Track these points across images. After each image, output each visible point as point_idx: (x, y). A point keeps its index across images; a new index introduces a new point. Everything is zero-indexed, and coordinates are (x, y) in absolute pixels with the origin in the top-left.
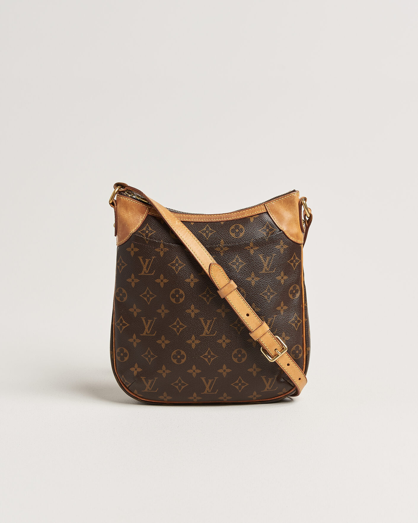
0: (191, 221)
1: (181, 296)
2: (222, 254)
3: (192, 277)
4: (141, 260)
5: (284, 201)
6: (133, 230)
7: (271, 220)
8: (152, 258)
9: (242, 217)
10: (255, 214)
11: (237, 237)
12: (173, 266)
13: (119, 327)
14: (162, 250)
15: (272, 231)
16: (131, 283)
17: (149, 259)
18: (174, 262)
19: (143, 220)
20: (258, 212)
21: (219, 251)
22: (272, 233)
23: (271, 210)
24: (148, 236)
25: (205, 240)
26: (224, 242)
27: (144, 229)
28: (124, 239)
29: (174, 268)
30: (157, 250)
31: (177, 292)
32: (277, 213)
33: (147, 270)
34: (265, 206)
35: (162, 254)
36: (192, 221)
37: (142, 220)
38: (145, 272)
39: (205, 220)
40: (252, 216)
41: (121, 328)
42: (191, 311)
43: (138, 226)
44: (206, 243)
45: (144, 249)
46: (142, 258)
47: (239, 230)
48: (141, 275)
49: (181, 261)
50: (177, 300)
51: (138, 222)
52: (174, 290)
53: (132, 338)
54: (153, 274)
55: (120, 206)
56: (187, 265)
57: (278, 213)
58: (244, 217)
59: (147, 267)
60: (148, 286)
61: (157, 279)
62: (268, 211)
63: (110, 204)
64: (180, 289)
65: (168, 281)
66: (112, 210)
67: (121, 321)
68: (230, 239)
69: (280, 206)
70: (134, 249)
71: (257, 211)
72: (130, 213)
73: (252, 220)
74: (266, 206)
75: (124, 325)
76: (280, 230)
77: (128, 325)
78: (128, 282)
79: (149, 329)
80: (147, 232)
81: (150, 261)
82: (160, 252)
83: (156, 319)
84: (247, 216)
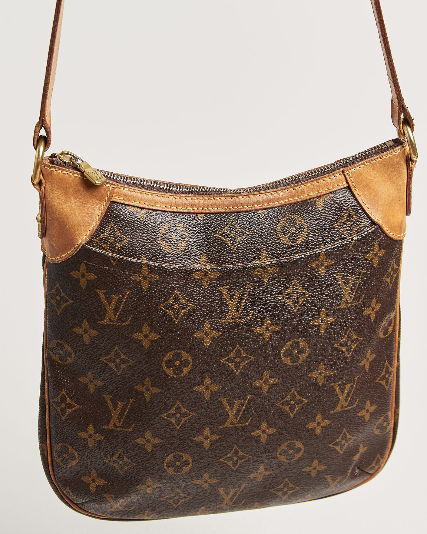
0: (197, 211)
1: (185, 363)
2: (265, 281)
3: (207, 327)
4: (102, 297)
5: (381, 164)
6: (82, 238)
7: (355, 202)
8: (126, 294)
9: (299, 200)
10: (325, 193)
11: (293, 242)
12: (168, 309)
13: (58, 409)
14: (144, 278)
15: (358, 225)
16: (82, 335)
17: (117, 295)
18: (171, 301)
19: (102, 213)
20: (332, 189)
21: (261, 275)
22: (358, 229)
23: (357, 184)
24: (115, 248)
25: (230, 253)
26: (268, 254)
27: (106, 234)
28: (63, 253)
29: (171, 312)
30: (136, 278)
31: (178, 356)
32: (367, 187)
33: (115, 315)
34: (344, 175)
35: (145, 285)
36: (200, 211)
37: (100, 214)
38: (110, 319)
39: (226, 209)
40: (318, 197)
41: (63, 411)
42: (204, 387)
43: (93, 229)
44: (232, 258)
45: (109, 277)
46: (104, 293)
47: (296, 228)
48: (102, 324)
49: (184, 299)
50: (177, 370)
51: (92, 219)
52: (172, 353)
53: (86, 431)
54: (127, 323)
55: (52, 187)
56: (196, 305)
57: (369, 189)
58: (304, 199)
59: (115, 309)
60: (116, 344)
61: (136, 332)
62: (351, 184)
63: (33, 184)
64: (182, 352)
65: (158, 337)
66: (35, 194)
67: (63, 399)
68: (279, 248)
69: (373, 175)
70: (87, 275)
71: (330, 185)
72: (73, 201)
73: (320, 204)
74: (347, 176)
75: (70, 406)
76: (374, 223)
77: (77, 407)
78: (75, 333)
79: (119, 418)
80: (112, 240)
81: (120, 300)
82: (140, 282)
83: (133, 402)
84: (308, 198)
